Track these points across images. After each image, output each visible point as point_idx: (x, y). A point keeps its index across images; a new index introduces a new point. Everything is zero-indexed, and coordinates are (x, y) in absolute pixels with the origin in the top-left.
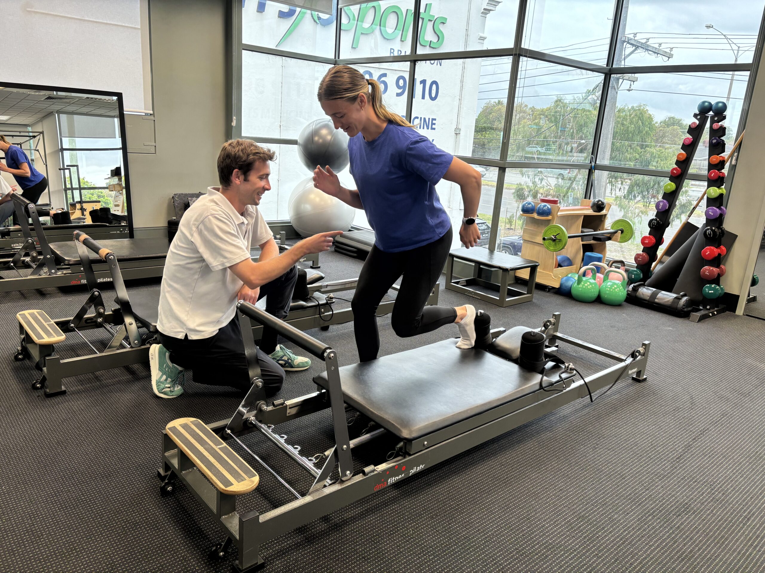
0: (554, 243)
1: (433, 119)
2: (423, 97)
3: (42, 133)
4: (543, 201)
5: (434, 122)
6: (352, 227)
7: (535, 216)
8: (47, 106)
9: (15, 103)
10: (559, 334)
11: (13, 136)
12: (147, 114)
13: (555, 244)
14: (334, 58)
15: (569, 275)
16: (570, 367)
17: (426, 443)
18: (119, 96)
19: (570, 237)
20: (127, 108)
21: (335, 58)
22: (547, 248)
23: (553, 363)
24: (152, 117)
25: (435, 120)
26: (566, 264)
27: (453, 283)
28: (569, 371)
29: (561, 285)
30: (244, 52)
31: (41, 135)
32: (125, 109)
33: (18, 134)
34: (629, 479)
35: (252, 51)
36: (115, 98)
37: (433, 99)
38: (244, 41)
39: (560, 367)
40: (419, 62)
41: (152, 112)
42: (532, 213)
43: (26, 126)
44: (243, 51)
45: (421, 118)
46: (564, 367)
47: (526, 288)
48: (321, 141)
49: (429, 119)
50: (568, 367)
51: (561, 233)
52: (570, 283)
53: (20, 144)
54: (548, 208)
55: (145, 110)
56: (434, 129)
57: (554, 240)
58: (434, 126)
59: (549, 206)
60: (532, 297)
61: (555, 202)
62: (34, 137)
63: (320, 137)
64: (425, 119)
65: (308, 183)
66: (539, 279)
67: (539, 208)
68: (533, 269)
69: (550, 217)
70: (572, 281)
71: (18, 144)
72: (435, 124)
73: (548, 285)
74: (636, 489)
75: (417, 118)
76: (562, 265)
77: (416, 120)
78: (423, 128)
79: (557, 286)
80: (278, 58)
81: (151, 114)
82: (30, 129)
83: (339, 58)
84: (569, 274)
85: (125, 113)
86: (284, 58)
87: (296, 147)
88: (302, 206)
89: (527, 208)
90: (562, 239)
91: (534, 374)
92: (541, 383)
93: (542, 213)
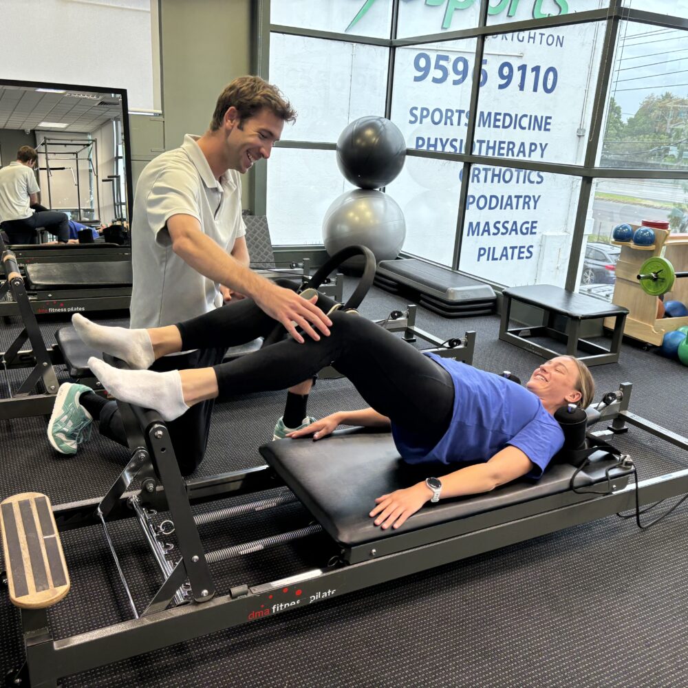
0: (654, 283)
1: (548, 118)
2: (535, 90)
3: (95, 141)
4: (646, 224)
5: (549, 121)
6: (401, 255)
7: (632, 244)
8: (103, 112)
9: (69, 109)
10: (629, 414)
11: (65, 145)
12: (156, 115)
13: (657, 285)
14: (389, 38)
15: (681, 329)
16: (626, 460)
17: (374, 551)
18: (123, 92)
19: (678, 276)
20: (131, 108)
21: (391, 38)
22: (645, 290)
23: (604, 453)
24: (161, 117)
25: (550, 118)
26: (677, 313)
27: (511, 332)
28: (623, 466)
29: (664, 342)
30: (272, 35)
31: (94, 143)
32: (129, 108)
33: (69, 142)
34: (656, 648)
35: (283, 33)
36: (119, 96)
37: (548, 91)
38: (272, 22)
39: (614, 458)
40: (490, 37)
41: (160, 112)
42: (629, 241)
43: (86, 134)
44: (271, 33)
45: (531, 116)
46: (618, 458)
47: (610, 343)
48: (363, 144)
49: (542, 117)
50: (623, 460)
51: (665, 269)
52: (677, 340)
53: (76, 154)
54: (650, 233)
55: (154, 109)
56: (549, 130)
57: (655, 280)
58: (548, 127)
59: (651, 231)
60: (617, 357)
61: (664, 226)
62: (88, 145)
63: (364, 139)
64: (536, 117)
65: (346, 198)
66: (628, 331)
67: (637, 233)
68: (620, 317)
69: (652, 247)
70: (681, 337)
71: (74, 153)
72: (549, 124)
73: (646, 341)
74: (662, 666)
75: (526, 116)
76: (672, 314)
77: (524, 119)
78: (534, 129)
79: (658, 343)
80: (348, 45)
81: (160, 114)
82: (90, 137)
83: (396, 38)
84: (681, 327)
85: (129, 113)
86: (355, 44)
87: (335, 152)
88: (338, 227)
89: (621, 232)
90: (666, 278)
91: (566, 466)
92: (572, 481)
93: (642, 241)
